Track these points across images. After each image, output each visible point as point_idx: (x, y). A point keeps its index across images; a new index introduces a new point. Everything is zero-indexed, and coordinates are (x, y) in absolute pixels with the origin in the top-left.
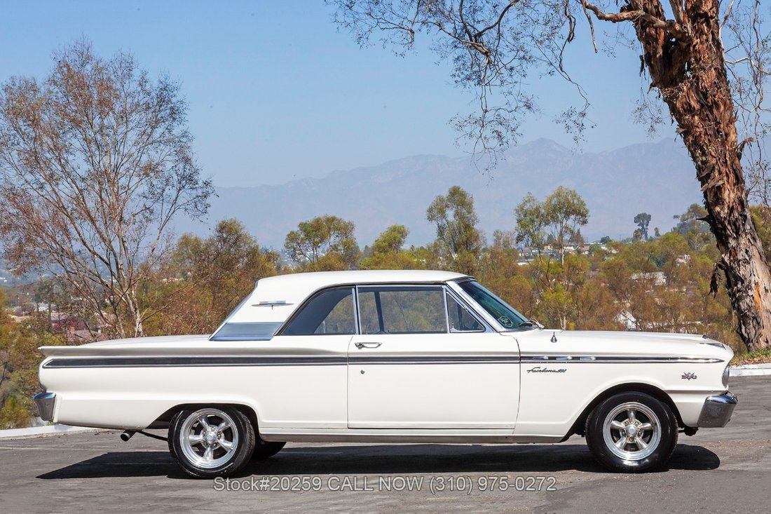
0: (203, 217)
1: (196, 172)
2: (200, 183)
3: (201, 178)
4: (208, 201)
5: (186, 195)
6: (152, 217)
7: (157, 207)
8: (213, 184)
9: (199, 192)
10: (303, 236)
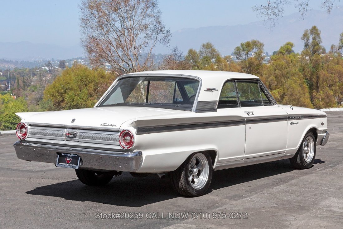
0: (168, 45)
1: (164, 27)
2: (165, 32)
3: (166, 29)
4: (170, 38)
5: (160, 36)
6: (147, 45)
7: (149, 42)
8: (170, 31)
9: (165, 35)
10: (241, 48)
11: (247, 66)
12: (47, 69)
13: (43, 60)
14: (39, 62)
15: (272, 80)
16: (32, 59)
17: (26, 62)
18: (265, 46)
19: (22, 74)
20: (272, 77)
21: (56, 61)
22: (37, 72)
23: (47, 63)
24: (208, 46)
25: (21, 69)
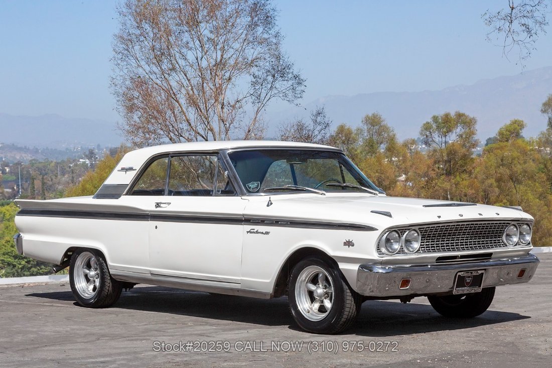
5: (281, 85)
10: (434, 126)
11: (445, 158)
12: (88, 162)
13: (81, 147)
14: (75, 150)
15: (491, 186)
16: (63, 146)
17: (51, 149)
18: (478, 123)
19: (43, 171)
20: (492, 181)
21: (105, 150)
22: (70, 167)
23: (87, 153)
24: (373, 121)
25: (42, 163)
